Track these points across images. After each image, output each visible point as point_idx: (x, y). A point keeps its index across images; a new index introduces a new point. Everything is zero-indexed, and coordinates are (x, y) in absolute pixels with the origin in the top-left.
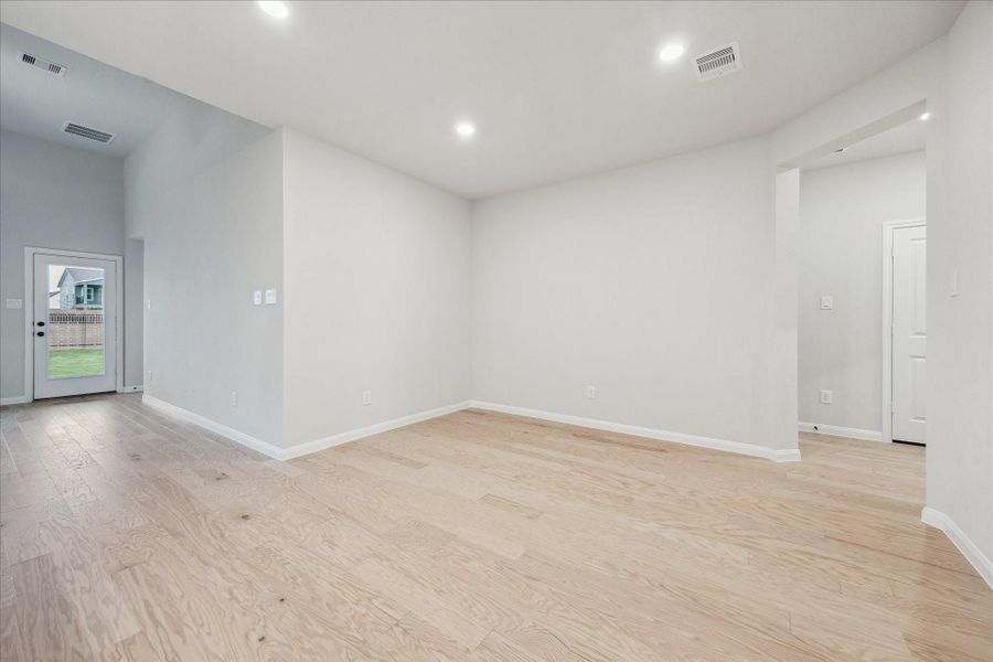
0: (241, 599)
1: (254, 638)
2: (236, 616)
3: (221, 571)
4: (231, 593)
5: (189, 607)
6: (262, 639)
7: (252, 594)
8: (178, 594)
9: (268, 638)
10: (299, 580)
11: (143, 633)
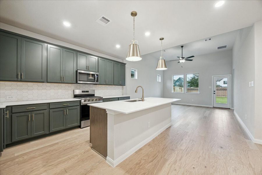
0: (200, 159)
1: (193, 166)
2: (196, 160)
3: (203, 153)
4: (200, 157)
5: (192, 153)
6: (194, 168)
7: (202, 160)
8: (193, 150)
9: (195, 169)
10: (214, 168)
11: (184, 150)
